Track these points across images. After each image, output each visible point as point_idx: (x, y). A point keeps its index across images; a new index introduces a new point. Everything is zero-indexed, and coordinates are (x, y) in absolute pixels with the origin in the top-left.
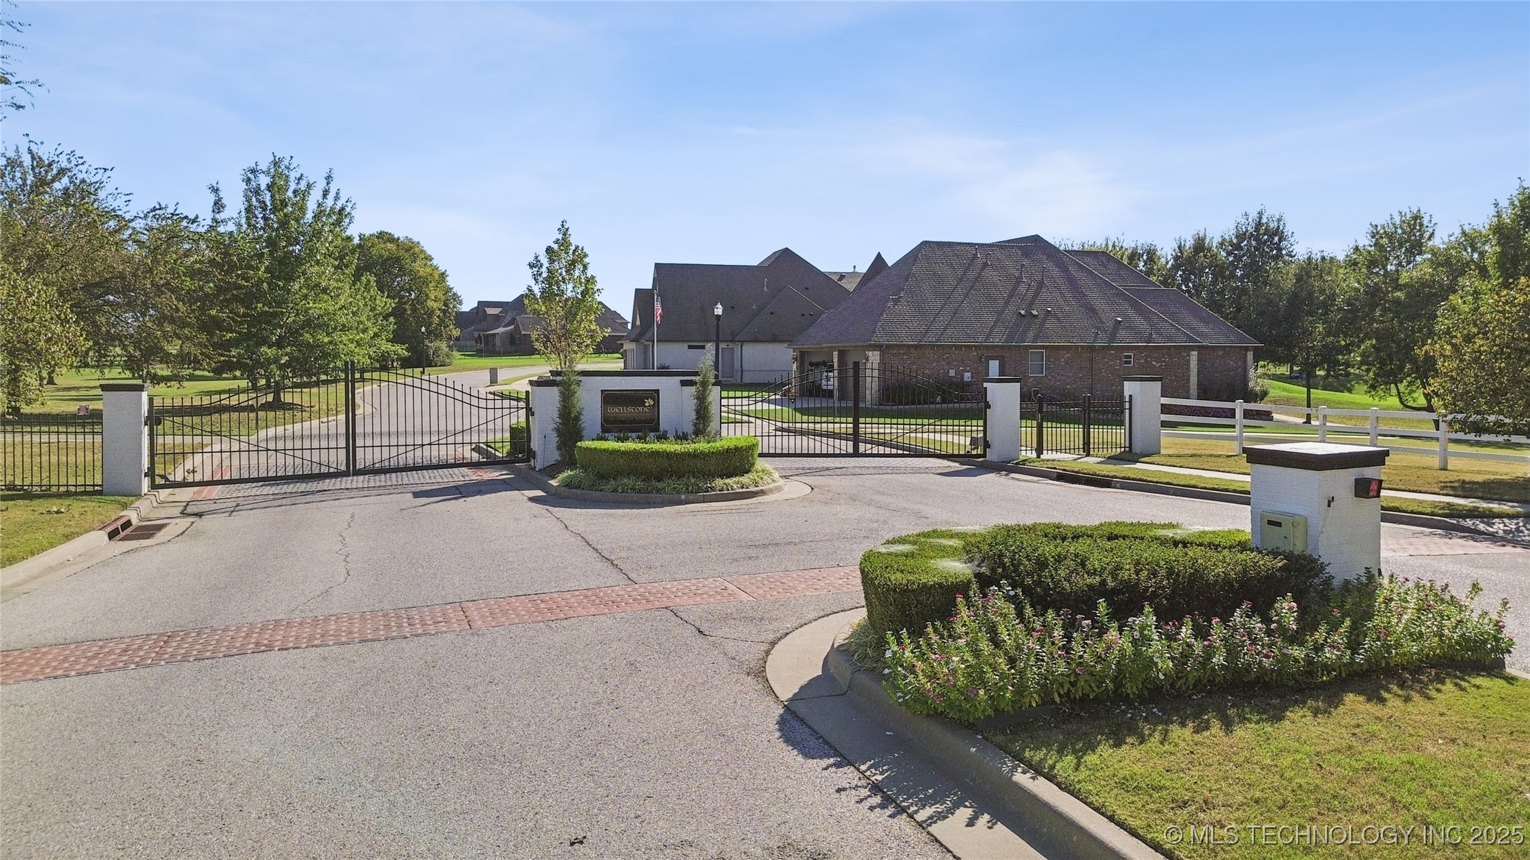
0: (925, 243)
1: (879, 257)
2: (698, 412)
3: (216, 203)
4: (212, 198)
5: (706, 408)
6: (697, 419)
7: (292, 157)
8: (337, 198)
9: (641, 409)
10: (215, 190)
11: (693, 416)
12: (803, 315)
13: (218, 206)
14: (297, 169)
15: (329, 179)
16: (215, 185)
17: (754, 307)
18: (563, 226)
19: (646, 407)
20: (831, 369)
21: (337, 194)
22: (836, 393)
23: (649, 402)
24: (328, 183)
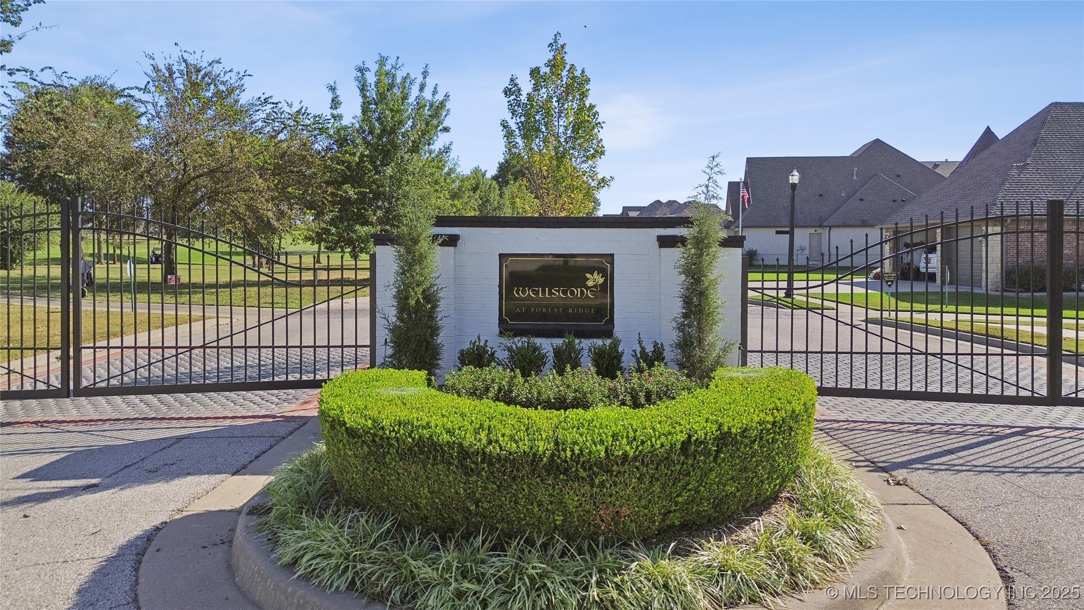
0: (1056, 104)
1: (988, 132)
2: (687, 301)
3: (333, 100)
4: (330, 96)
5: (702, 294)
6: (686, 316)
7: (398, 58)
8: (435, 93)
9: (577, 292)
10: (333, 89)
11: (677, 308)
12: (894, 201)
13: (335, 103)
14: (401, 68)
15: (425, 74)
16: (333, 85)
17: (843, 195)
18: (556, 41)
19: (587, 288)
20: (933, 250)
21: (435, 88)
22: (938, 277)
23: (594, 279)
24: (424, 78)
